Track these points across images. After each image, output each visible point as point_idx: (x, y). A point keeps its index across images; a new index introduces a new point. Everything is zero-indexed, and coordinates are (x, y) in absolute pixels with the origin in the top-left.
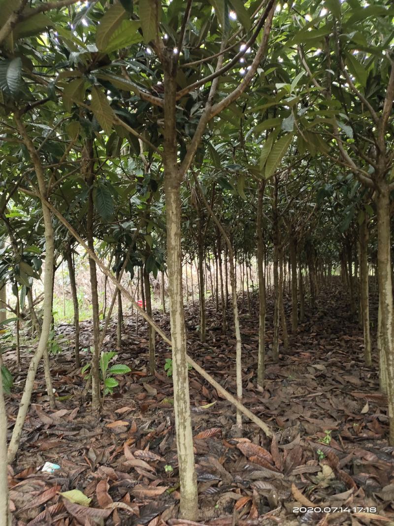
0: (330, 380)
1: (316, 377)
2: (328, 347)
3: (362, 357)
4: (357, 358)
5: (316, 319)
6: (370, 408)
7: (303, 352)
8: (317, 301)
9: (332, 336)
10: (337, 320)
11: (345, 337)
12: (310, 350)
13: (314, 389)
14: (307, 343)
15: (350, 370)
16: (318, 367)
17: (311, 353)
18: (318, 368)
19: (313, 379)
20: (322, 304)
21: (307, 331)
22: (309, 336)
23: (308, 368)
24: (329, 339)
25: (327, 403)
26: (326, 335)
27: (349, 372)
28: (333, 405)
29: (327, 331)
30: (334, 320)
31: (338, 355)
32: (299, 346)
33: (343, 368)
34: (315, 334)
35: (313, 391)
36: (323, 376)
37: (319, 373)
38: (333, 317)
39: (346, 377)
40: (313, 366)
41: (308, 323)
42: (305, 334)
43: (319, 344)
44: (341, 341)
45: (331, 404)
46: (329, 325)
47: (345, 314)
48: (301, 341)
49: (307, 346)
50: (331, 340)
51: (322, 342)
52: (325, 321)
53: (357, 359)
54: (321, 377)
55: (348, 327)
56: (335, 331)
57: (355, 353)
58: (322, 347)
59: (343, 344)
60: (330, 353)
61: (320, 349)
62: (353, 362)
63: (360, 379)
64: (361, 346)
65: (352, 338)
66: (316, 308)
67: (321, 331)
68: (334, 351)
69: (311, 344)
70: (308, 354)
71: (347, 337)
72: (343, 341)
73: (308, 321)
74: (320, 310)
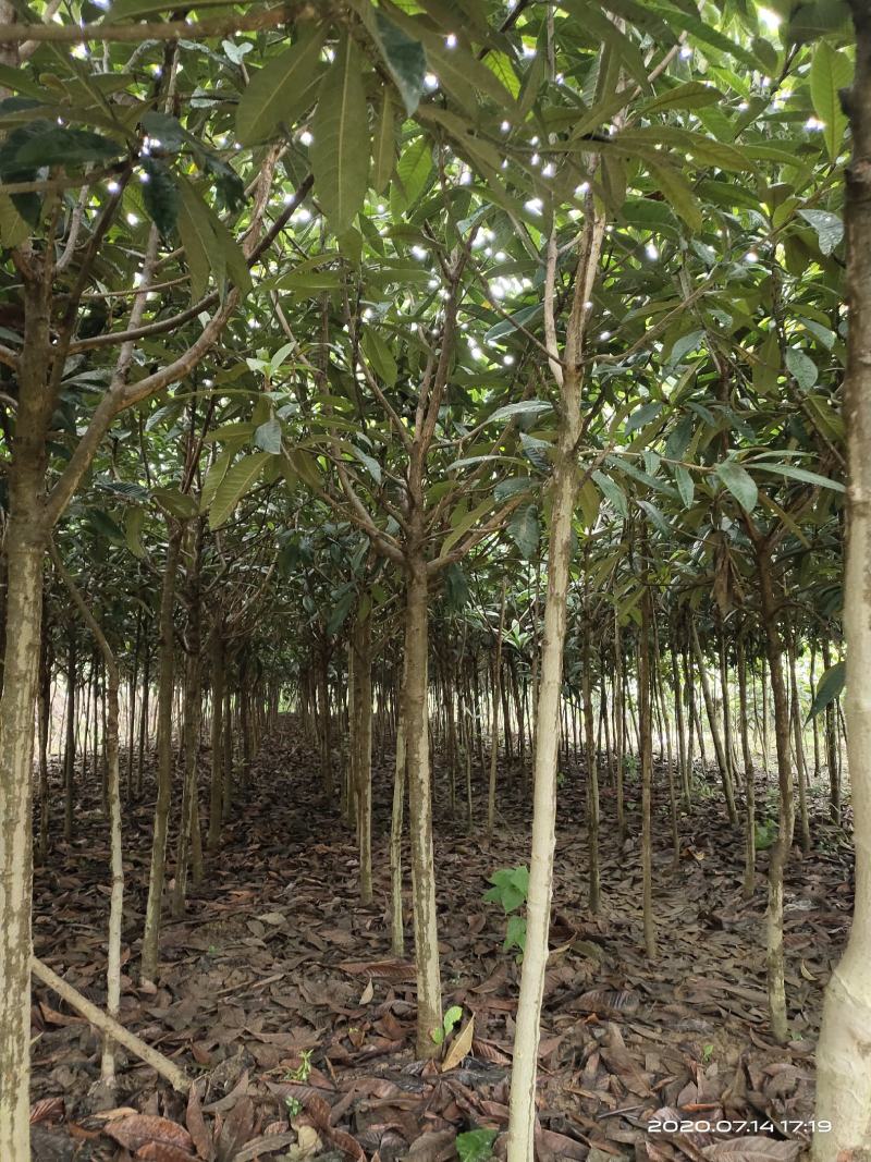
0: (295, 943)
1: (265, 941)
2: (287, 873)
3: (353, 887)
4: (344, 889)
5: (256, 813)
6: (375, 991)
7: (235, 889)
8: (253, 772)
9: (293, 847)
10: (298, 810)
11: (317, 847)
12: (249, 884)
13: (266, 970)
14: (242, 869)
15: (333, 917)
16: (271, 918)
17: (252, 889)
18: (269, 921)
19: (260, 947)
20: (266, 778)
21: (240, 841)
22: (245, 852)
23: (249, 923)
24: (285, 856)
25: (293, 994)
26: (279, 846)
27: (331, 923)
28: (306, 995)
29: (280, 838)
30: (293, 812)
31: (307, 887)
32: (225, 878)
33: (319, 914)
34: (257, 846)
35: (264, 973)
36: (281, 938)
37: (273, 932)
38: (291, 805)
39: (325, 934)
40: (260, 918)
41: (240, 822)
42: (237, 847)
43: (267, 869)
44: (309, 856)
45: (302, 996)
46: (284, 824)
47: (314, 799)
48: (230, 864)
49: (243, 875)
50: (290, 856)
51: (273, 862)
52: (275, 815)
53: (344, 893)
54: (277, 940)
55: (321, 825)
56: (297, 836)
57: (338, 879)
58: (274, 874)
59: (315, 862)
60: (291, 886)
61: (271, 878)
62: (337, 899)
63: (353, 933)
64: (349, 863)
65: (331, 849)
66: (254, 788)
67: (268, 837)
68: (299, 879)
69: (251, 869)
70: (245, 893)
71: (320, 848)
72: (315, 857)
73: (240, 817)
74: (263, 791)
